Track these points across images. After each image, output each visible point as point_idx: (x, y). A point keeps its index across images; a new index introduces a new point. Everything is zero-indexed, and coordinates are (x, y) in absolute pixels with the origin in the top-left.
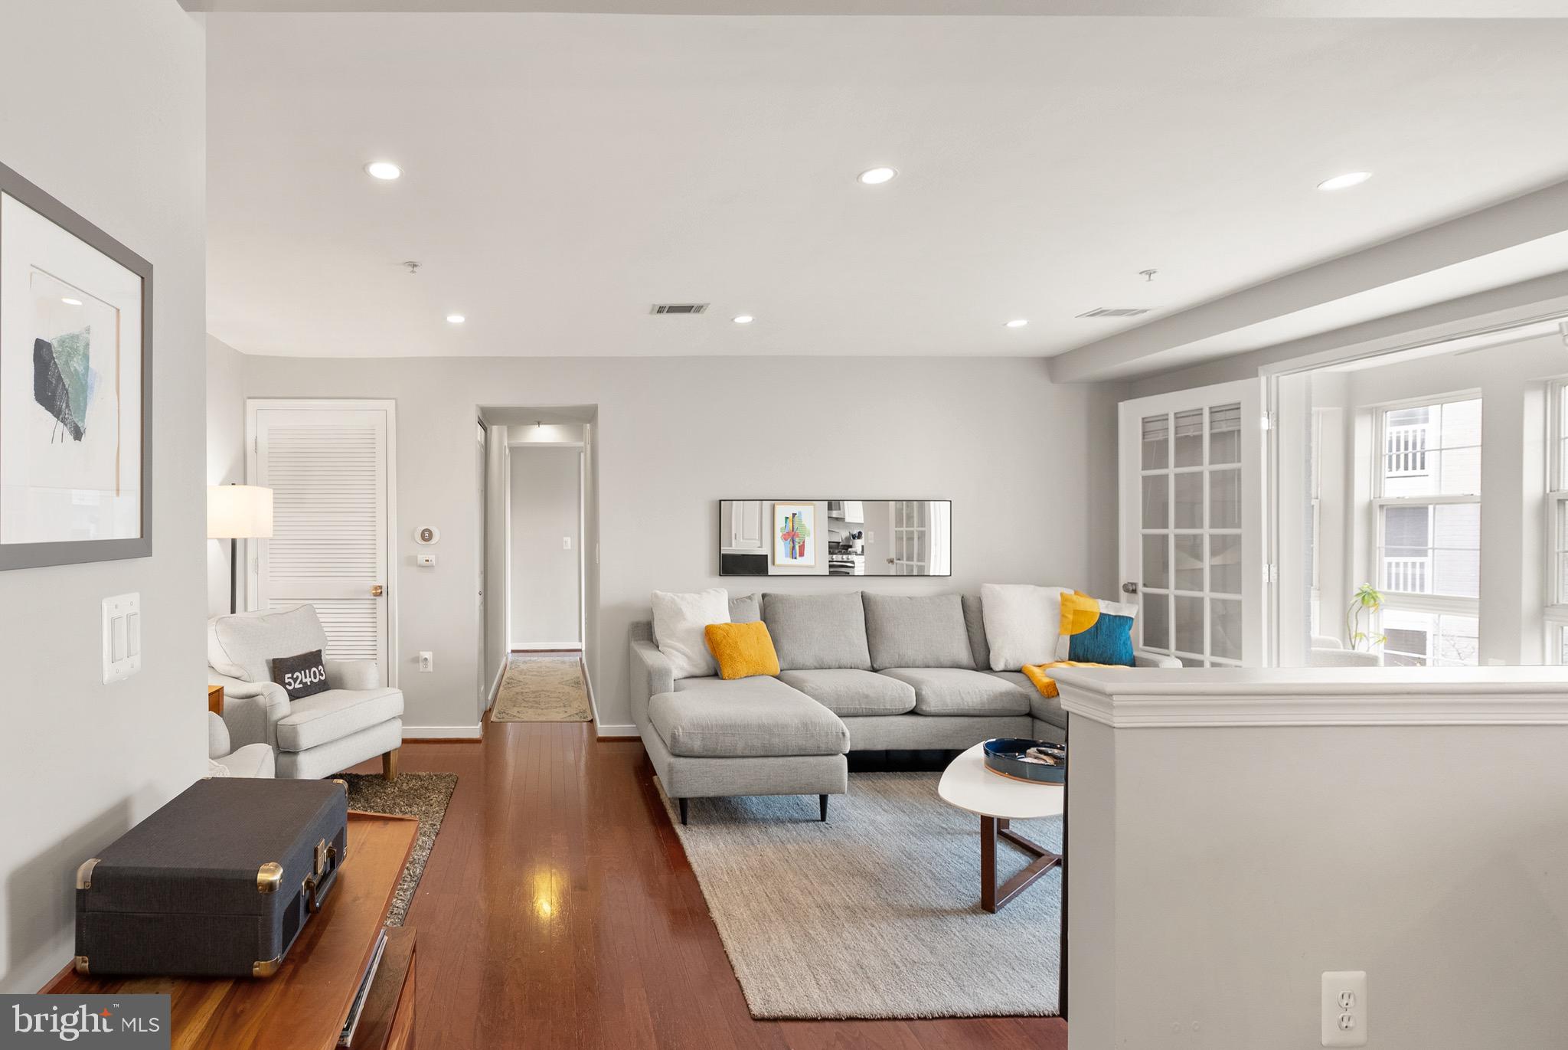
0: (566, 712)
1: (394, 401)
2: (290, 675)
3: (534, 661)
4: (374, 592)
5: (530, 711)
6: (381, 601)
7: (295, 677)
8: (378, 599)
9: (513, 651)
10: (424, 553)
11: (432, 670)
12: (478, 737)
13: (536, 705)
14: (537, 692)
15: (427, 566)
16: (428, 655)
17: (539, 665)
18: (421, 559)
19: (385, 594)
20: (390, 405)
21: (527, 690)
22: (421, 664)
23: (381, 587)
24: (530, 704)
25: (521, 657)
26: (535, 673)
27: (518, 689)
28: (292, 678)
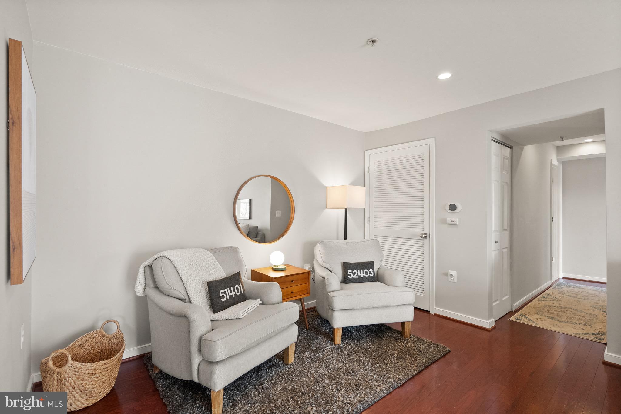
0: (583, 329)
1: (434, 139)
2: (351, 271)
3: (579, 288)
4: (421, 236)
5: (548, 321)
6: (426, 241)
7: (354, 272)
8: (425, 240)
9: (564, 278)
10: (450, 217)
11: (456, 282)
12: (488, 328)
13: (556, 317)
14: (565, 308)
15: (453, 224)
16: (454, 273)
17: (581, 290)
18: (449, 220)
19: (428, 237)
20: (432, 141)
21: (557, 305)
22: (450, 277)
23: (426, 234)
24: (552, 316)
25: (569, 283)
26: (574, 295)
27: (549, 303)
28: (352, 272)
